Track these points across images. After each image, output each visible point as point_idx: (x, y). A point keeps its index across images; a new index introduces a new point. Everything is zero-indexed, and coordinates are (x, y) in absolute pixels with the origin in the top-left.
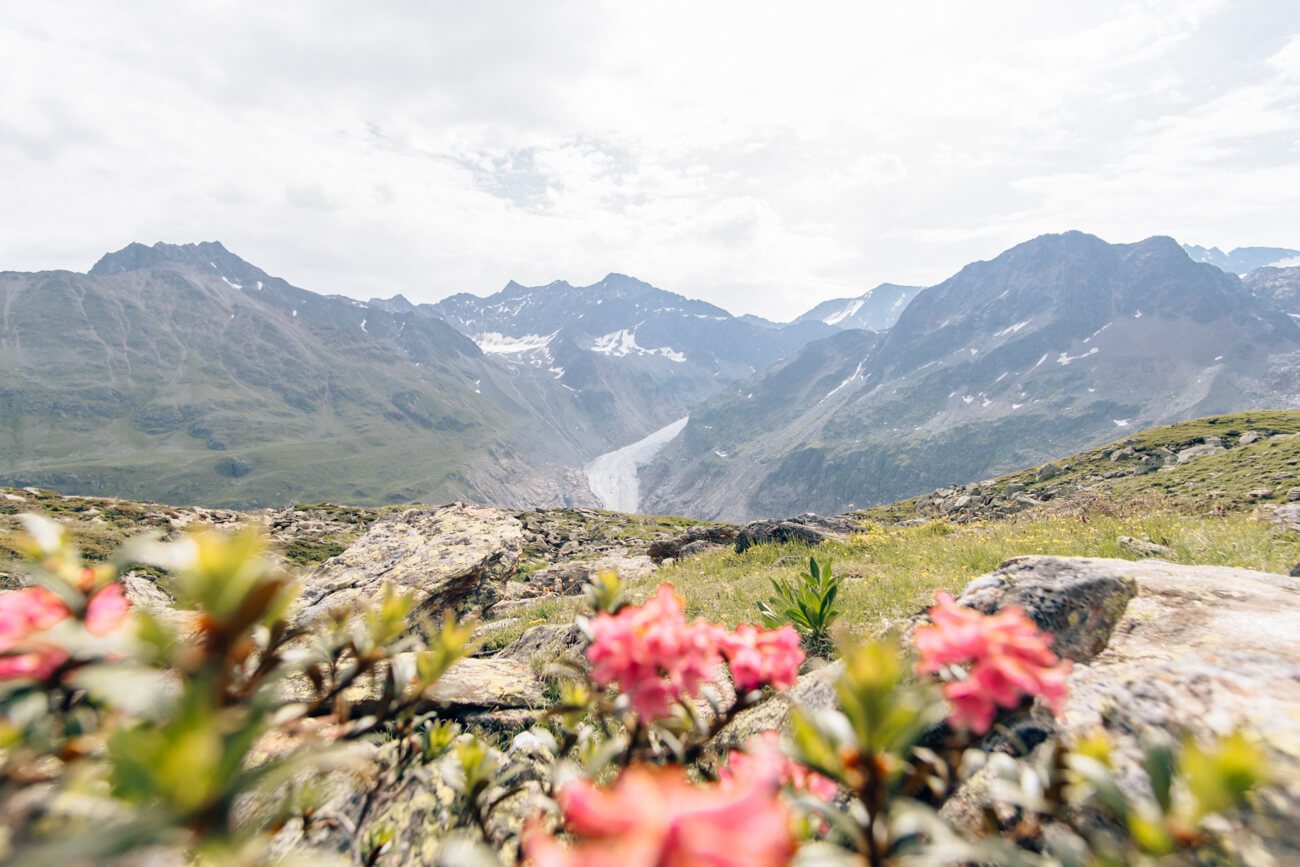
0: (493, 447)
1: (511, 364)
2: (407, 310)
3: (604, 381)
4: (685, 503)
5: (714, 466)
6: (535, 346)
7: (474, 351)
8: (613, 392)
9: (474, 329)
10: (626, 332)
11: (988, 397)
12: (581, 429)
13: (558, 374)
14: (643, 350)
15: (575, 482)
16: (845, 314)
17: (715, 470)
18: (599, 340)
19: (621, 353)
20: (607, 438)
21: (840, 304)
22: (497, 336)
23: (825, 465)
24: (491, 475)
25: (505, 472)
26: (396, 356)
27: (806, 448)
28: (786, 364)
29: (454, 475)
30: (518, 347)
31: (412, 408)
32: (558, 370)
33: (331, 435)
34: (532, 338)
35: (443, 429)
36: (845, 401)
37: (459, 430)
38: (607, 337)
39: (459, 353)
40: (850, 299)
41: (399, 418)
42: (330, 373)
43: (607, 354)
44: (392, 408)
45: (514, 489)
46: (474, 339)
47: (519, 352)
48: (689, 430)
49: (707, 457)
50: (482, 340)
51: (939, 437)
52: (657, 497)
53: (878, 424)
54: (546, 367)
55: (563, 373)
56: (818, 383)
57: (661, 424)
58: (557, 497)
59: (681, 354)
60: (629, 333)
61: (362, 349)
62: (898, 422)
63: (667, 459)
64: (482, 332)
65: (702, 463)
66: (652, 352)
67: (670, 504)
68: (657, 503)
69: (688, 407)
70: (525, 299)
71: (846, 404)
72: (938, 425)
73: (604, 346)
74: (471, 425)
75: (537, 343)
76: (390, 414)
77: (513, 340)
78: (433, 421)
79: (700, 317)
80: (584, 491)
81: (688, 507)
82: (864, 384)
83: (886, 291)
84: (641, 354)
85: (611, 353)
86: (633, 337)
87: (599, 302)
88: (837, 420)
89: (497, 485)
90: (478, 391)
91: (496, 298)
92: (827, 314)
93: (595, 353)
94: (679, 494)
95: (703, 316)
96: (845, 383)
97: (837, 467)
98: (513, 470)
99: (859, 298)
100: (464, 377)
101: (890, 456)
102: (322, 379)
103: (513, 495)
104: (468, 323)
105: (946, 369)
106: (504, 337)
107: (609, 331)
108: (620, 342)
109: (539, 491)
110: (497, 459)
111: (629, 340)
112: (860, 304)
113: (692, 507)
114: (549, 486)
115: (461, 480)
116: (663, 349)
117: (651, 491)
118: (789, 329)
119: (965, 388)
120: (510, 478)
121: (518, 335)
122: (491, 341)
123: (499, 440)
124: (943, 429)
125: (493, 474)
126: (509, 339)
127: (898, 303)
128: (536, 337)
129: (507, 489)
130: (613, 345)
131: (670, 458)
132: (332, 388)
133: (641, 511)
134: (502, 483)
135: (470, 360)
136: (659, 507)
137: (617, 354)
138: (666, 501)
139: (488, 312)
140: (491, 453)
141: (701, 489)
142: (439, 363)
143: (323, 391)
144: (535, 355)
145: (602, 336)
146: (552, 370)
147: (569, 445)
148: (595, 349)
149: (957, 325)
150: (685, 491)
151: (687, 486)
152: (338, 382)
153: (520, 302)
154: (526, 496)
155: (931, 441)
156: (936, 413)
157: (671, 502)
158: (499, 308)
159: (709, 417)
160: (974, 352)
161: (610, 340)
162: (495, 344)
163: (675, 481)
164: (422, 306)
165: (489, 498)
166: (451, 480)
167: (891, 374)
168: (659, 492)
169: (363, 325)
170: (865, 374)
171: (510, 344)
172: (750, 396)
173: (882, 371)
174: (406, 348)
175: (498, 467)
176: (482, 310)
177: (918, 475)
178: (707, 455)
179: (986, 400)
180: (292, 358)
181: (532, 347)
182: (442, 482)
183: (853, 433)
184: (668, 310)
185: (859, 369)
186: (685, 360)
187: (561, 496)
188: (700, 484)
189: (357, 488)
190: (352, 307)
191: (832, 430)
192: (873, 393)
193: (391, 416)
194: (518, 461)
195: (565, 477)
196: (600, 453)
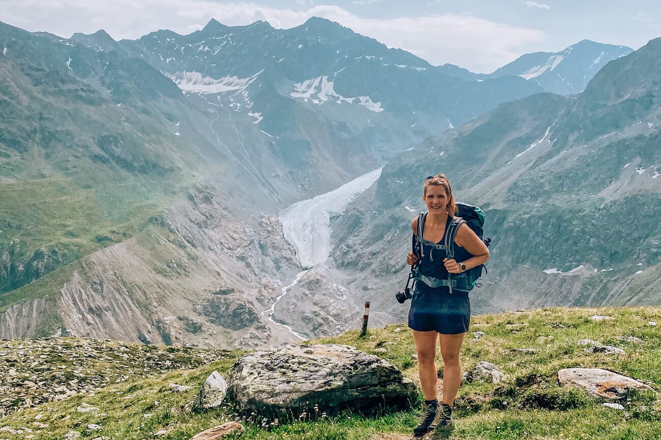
0: (192, 192)
1: (211, 107)
2: (111, 48)
3: (302, 129)
4: (374, 254)
5: (403, 220)
6: (236, 88)
7: (175, 92)
8: (310, 140)
9: (173, 69)
10: (325, 78)
11: (658, 170)
12: (277, 176)
13: (257, 119)
14: (341, 98)
15: (270, 229)
16: (544, 69)
17: (404, 224)
18: (298, 85)
19: (320, 100)
20: (303, 186)
21: (540, 58)
22: (196, 75)
23: (505, 226)
24: (191, 221)
25: (204, 217)
26: (101, 98)
27: (491, 208)
28: (478, 124)
29: (156, 220)
30: (217, 87)
31: (118, 151)
32: (257, 115)
33: (43, 176)
34: (231, 79)
35: (145, 173)
36: (531, 164)
37: (160, 174)
38: (307, 83)
39: (160, 94)
40: (551, 54)
41: (104, 161)
42: (41, 114)
43: (306, 100)
44: (98, 151)
45: (211, 233)
46: (173, 78)
47: (219, 94)
48: (382, 182)
49: (397, 211)
50: (181, 79)
51: (611, 206)
52: (348, 246)
53: (557, 190)
54: (244, 111)
55: (261, 118)
56: (509, 144)
57: (355, 174)
58: (252, 242)
59: (379, 104)
60: (329, 80)
61: (70, 91)
62: (576, 189)
63: (358, 211)
64: (181, 71)
65: (392, 217)
66: (350, 100)
67: (359, 255)
68: (347, 253)
69: (383, 158)
70: (226, 39)
71: (532, 168)
72: (612, 193)
73: (303, 92)
74: (172, 170)
75: (235, 85)
76: (96, 156)
77: (212, 80)
78: (136, 164)
79: (400, 66)
80: (278, 237)
81: (376, 258)
82: (550, 149)
83: (585, 48)
84: (339, 102)
85: (309, 100)
86: (332, 83)
87: (300, 46)
88: (520, 184)
89: (195, 229)
90: (177, 134)
91: (196, 37)
92: (525, 69)
93: (293, 101)
94: (369, 245)
95: (403, 66)
96: (533, 146)
97: (516, 229)
98: (211, 215)
99: (559, 54)
100: (164, 118)
101: (565, 221)
102: (33, 120)
103: (211, 240)
104: (168, 60)
105: (624, 140)
106: (203, 77)
107: (309, 77)
108: (319, 89)
109: (236, 236)
110: (195, 204)
111: (328, 87)
112: (560, 59)
113: (380, 258)
114: (245, 232)
115: (163, 224)
116: (361, 98)
117: (342, 240)
118: (489, 80)
119: (638, 160)
120: (209, 222)
121: (218, 75)
122: (190, 80)
123: (198, 186)
124: (616, 197)
125: (193, 219)
126: (207, 79)
127: (596, 61)
128: (235, 79)
129: (205, 234)
130: (312, 91)
131: (361, 209)
132: (43, 130)
133: (332, 259)
134: (200, 227)
135: (171, 101)
136: (349, 257)
137: (316, 102)
138: (355, 251)
139: (187, 48)
140: (191, 198)
141: (389, 242)
142: (140, 104)
143: (35, 131)
144: (234, 98)
145: (301, 80)
146: (250, 114)
147: (265, 191)
148: (294, 95)
149: (637, 98)
150: (374, 243)
151: (377, 237)
152: (48, 124)
153: (221, 41)
154: (223, 241)
155: (603, 209)
156: (611, 182)
157: (360, 252)
158: (199, 46)
159: (402, 172)
160: (650, 125)
161: (309, 86)
162: (195, 83)
163: (366, 232)
164: (123, 41)
165: (188, 241)
166: (154, 224)
167: (574, 141)
168: (350, 242)
169: (68, 63)
170: (551, 139)
171: (209, 84)
172: (442, 154)
173: (567, 137)
174: (109, 88)
175: (197, 212)
176: (183, 48)
177: (589, 240)
178: (397, 209)
179: (656, 173)
180: (6, 98)
181: (230, 88)
182: (145, 225)
183: (535, 198)
184: (368, 58)
185: (547, 133)
186: (382, 109)
187: (256, 242)
188: (388, 237)
189: (68, 229)
190: (60, 45)
191: (516, 193)
192: (555, 159)
193: (96, 158)
194: (217, 206)
195: (261, 224)
196: (295, 200)
